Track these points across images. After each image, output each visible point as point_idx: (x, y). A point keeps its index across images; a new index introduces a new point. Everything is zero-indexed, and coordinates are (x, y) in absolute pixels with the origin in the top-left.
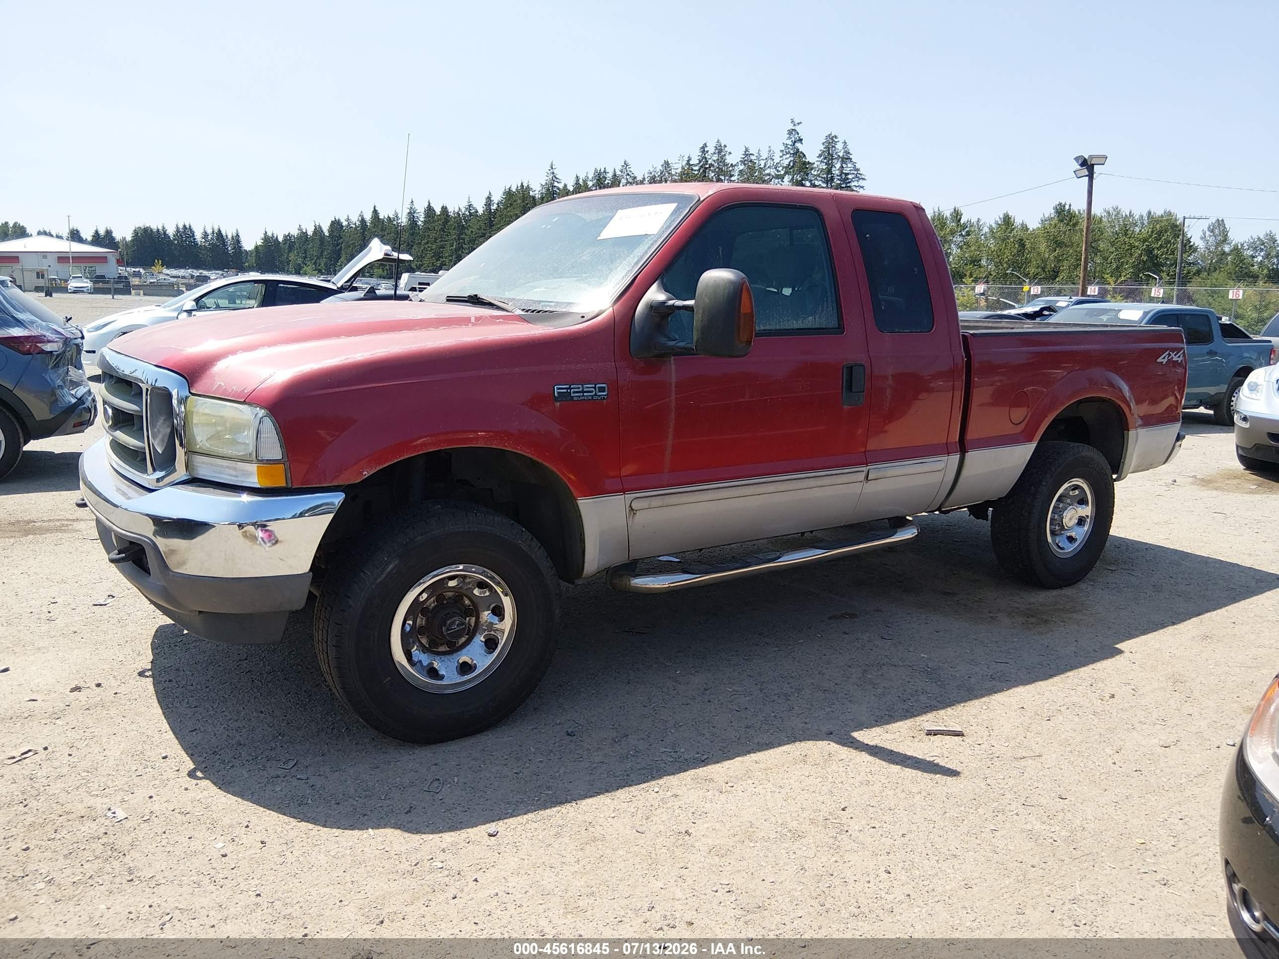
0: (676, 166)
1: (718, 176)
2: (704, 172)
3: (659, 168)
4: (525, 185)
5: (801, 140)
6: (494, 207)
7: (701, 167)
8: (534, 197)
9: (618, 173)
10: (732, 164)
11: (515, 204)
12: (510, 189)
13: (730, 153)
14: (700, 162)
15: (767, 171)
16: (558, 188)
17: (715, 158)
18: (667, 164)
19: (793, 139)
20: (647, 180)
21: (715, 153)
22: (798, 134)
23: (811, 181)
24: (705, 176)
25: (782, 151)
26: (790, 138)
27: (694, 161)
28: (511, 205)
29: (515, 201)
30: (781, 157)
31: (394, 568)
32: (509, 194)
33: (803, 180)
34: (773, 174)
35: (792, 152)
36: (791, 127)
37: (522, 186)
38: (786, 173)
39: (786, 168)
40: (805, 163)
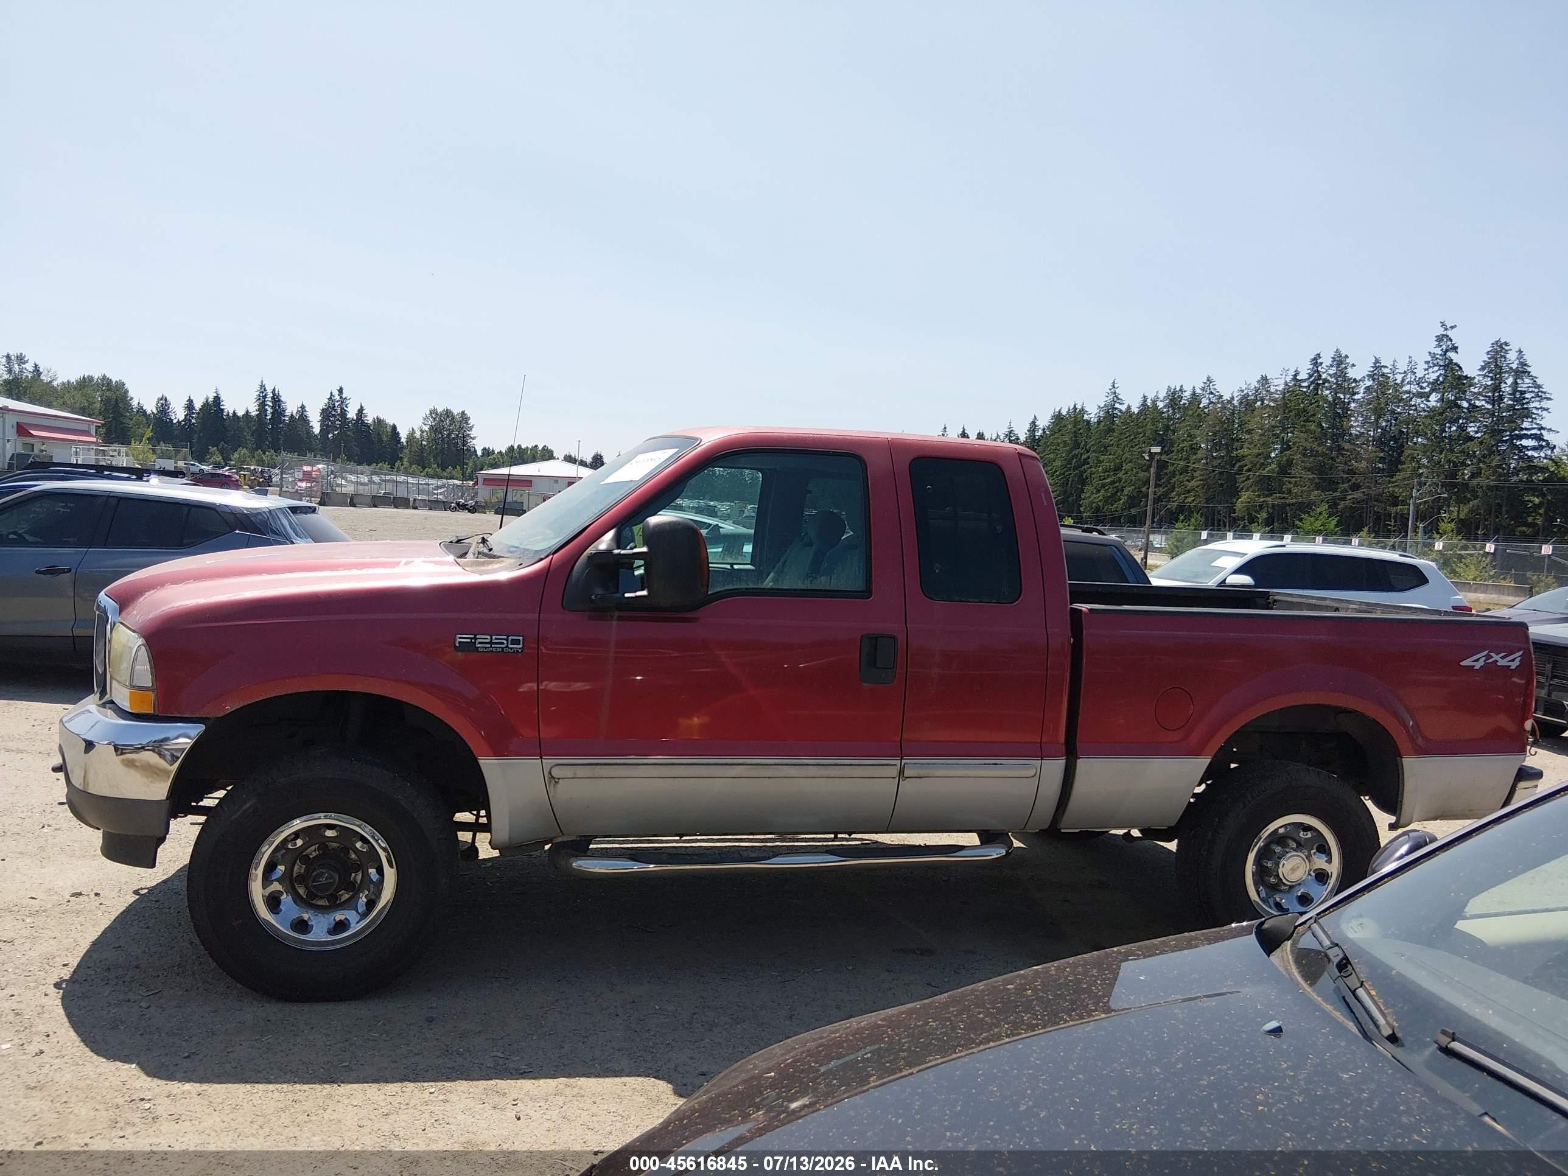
0: (1276, 382)
1: (1336, 394)
2: (1316, 389)
3: (1254, 384)
4: (1079, 407)
5: (1455, 349)
6: (1039, 433)
7: (1312, 383)
8: (1088, 422)
9: (1198, 391)
10: (1355, 380)
11: (1065, 429)
12: (1060, 411)
13: (1353, 365)
14: (1311, 376)
15: (1406, 388)
16: (1120, 411)
17: (1331, 372)
18: (1264, 380)
19: (1444, 347)
20: (1236, 399)
21: (1332, 366)
22: (1451, 340)
23: (1468, 401)
24: (1317, 394)
25: (1427, 362)
26: (1439, 346)
27: (1303, 376)
28: (1060, 431)
29: (1065, 426)
30: (1426, 370)
31: (251, 806)
32: (1058, 418)
33: (1457, 399)
34: (1415, 391)
35: (1441, 363)
36: (1441, 331)
37: (1075, 408)
38: (1432, 391)
39: (1432, 383)
40: (1460, 378)
